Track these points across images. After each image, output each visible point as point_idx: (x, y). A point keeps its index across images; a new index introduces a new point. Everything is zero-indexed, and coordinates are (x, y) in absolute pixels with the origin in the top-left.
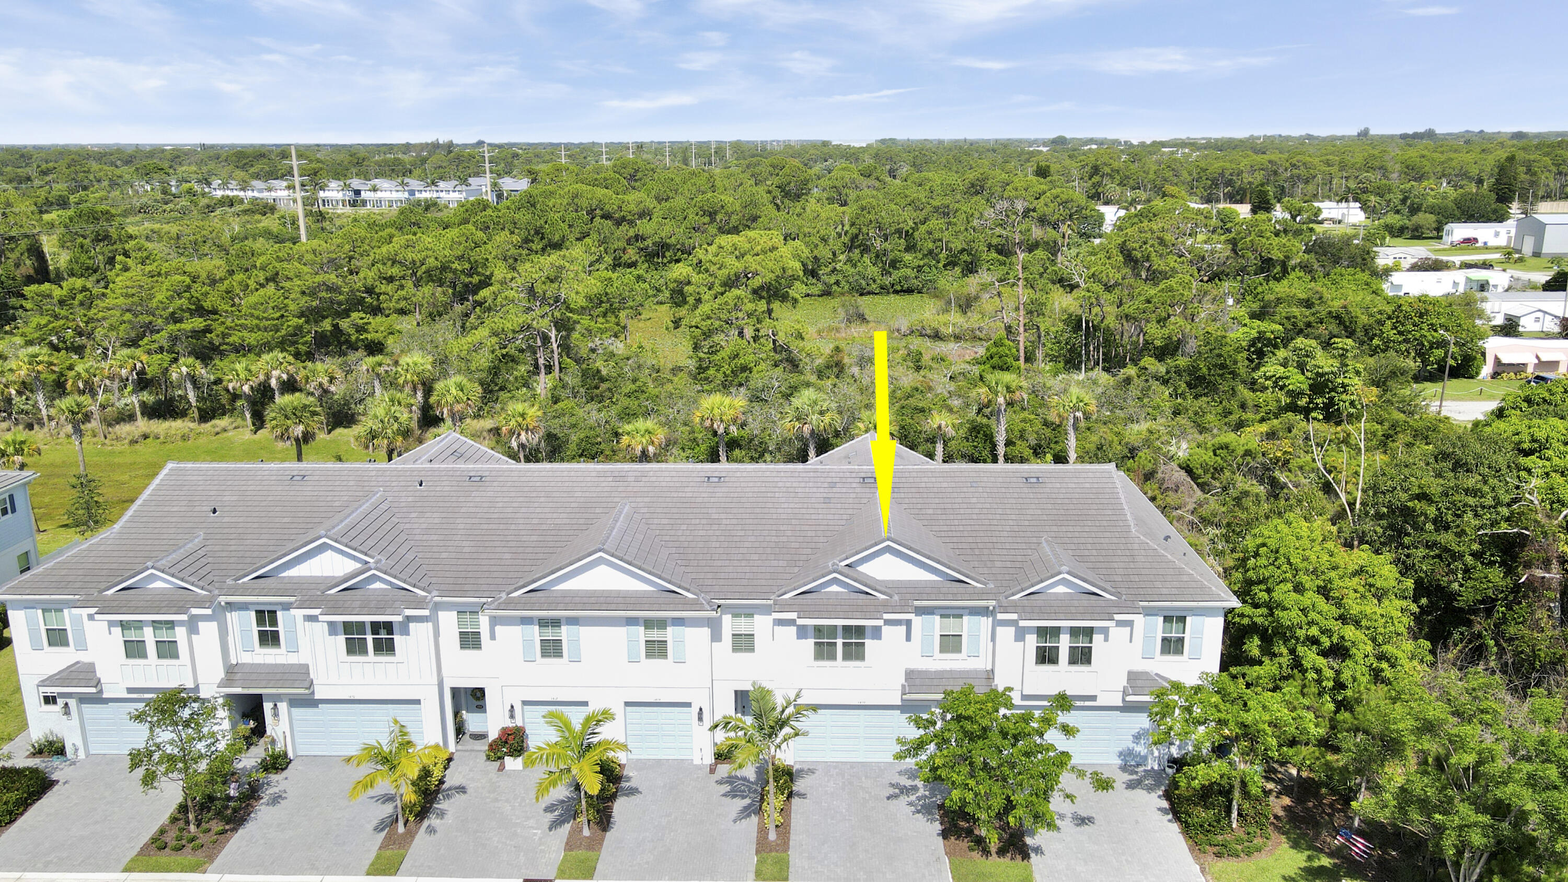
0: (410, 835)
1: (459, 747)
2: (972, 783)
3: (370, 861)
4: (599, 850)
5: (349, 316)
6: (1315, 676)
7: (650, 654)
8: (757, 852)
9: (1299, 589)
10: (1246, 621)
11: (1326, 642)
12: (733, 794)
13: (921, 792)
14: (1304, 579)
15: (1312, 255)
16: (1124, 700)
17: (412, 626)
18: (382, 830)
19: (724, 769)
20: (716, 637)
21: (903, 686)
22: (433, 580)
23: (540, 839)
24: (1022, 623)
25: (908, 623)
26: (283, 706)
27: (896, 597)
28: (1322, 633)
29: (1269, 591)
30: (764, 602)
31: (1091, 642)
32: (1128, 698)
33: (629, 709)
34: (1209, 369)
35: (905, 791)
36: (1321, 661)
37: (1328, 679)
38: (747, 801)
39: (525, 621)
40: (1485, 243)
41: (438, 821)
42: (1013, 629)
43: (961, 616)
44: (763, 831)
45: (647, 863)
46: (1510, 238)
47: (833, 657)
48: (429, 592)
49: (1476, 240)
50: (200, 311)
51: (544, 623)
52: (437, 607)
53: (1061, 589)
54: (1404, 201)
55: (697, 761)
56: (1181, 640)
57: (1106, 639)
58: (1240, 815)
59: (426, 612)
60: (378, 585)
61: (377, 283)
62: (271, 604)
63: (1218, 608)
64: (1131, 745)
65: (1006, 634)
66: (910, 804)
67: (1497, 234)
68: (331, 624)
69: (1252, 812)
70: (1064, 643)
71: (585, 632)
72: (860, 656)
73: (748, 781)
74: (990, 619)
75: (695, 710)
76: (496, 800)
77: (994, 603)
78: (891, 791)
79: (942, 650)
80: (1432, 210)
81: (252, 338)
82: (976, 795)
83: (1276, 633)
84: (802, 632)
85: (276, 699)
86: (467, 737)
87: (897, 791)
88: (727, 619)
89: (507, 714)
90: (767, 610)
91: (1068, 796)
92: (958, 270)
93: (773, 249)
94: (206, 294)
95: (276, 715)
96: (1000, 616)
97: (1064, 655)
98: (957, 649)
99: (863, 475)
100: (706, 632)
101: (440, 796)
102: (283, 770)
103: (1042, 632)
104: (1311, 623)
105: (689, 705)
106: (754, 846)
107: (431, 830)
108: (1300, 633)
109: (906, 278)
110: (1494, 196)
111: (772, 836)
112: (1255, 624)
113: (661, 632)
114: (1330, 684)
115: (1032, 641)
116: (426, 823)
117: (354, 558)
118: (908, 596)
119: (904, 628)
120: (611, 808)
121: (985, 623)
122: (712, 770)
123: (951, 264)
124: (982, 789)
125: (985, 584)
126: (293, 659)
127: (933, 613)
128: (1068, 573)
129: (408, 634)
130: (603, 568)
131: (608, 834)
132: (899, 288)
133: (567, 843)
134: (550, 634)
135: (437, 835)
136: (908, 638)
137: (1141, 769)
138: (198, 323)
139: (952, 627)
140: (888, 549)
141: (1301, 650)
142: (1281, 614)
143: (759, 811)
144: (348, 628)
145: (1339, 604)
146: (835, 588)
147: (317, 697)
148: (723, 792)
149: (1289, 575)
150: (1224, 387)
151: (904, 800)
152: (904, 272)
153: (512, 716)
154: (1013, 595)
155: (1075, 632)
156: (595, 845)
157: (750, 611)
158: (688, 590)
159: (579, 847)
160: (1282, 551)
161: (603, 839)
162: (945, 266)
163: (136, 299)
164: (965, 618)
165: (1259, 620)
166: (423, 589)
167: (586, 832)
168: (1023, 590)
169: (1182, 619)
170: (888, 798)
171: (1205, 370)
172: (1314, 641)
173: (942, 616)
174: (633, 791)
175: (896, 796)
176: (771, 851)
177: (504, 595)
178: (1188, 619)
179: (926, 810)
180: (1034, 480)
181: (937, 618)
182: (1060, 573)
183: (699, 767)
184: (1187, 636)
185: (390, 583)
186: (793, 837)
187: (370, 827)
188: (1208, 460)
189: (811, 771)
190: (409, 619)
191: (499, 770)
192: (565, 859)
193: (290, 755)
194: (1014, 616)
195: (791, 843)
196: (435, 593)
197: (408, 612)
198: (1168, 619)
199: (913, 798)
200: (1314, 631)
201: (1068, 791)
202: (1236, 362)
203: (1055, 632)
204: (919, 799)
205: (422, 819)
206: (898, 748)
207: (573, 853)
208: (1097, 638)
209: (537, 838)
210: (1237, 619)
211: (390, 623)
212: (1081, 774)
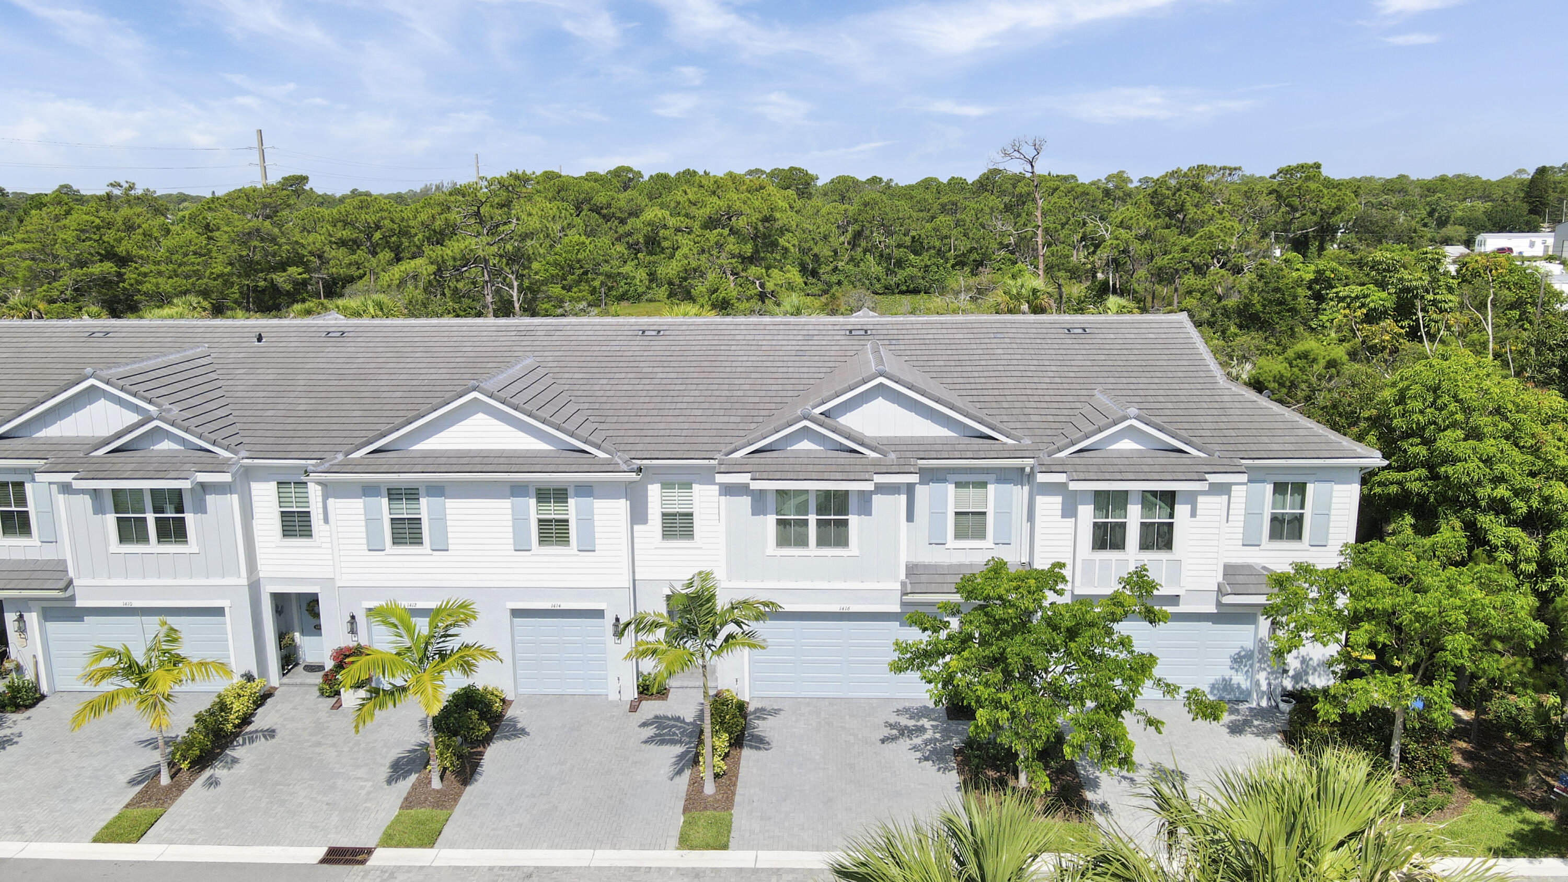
0: (177, 788)
1: (285, 680)
2: (1006, 697)
3: (103, 824)
4: (452, 807)
5: (285, 270)
6: (1510, 558)
7: (544, 539)
8: (686, 810)
9: (1474, 434)
10: (1394, 489)
11: (1520, 507)
12: (660, 740)
13: (928, 735)
14: (1483, 421)
15: (1353, 235)
16: (1219, 604)
17: (210, 499)
18: (139, 783)
19: (651, 708)
20: (638, 516)
21: (903, 584)
22: (245, 440)
23: (369, 793)
24: (1073, 486)
25: (910, 489)
26: (32, 618)
27: (893, 456)
28: (1516, 494)
29: (1428, 442)
30: (706, 462)
31: (1171, 516)
32: (1227, 600)
33: (517, 620)
34: (1264, 306)
35: (905, 732)
36: (1517, 535)
37: (1528, 561)
38: (679, 749)
39: (369, 490)
40: (1521, 253)
41: (225, 771)
42: (1059, 499)
43: (983, 485)
44: (696, 783)
45: (520, 825)
46: (1546, 248)
47: (802, 542)
48: (236, 453)
49: (1510, 250)
50: (110, 255)
51: (394, 494)
52: (248, 475)
53: (1127, 445)
54: (1431, 214)
55: (613, 696)
56: (1299, 519)
57: (1193, 514)
58: (1403, 759)
59: (226, 478)
60: (166, 445)
61: (327, 248)
62: (15, 470)
63: (1352, 468)
64: (1228, 673)
65: (1049, 505)
66: (915, 748)
67: (1532, 245)
68: (96, 494)
69: (1421, 754)
70: (1134, 516)
71: (455, 507)
72: (842, 541)
73: (683, 721)
74: (1026, 488)
75: (609, 620)
76: (319, 744)
77: (1031, 461)
78: (887, 732)
79: (959, 535)
80: (1461, 222)
81: (166, 285)
82: (1013, 715)
83: (1443, 499)
84: (759, 502)
85: (22, 606)
86: (300, 668)
87: (895, 732)
88: (654, 491)
89: (346, 628)
90: (706, 476)
91: (1151, 722)
92: (967, 269)
93: (762, 188)
94: (120, 240)
95: (22, 630)
96: (1041, 478)
97: (1133, 535)
98: (980, 534)
99: (850, 327)
100: (621, 507)
101: (240, 740)
102: (28, 707)
103: (1103, 500)
104: (1499, 480)
105: (599, 614)
106: (682, 803)
107: (213, 782)
108: (1484, 492)
109: (912, 278)
110: (1526, 207)
111: (709, 788)
112: (1407, 494)
113: (559, 507)
114: (1532, 568)
115: (1087, 514)
116: (207, 773)
117: (136, 409)
118: (909, 454)
119: (903, 498)
120: (481, 754)
121: (1019, 493)
122: (634, 708)
123: (960, 263)
124: (1022, 708)
125: (1018, 439)
126: (48, 554)
127: (944, 480)
128: (1137, 418)
129: (204, 511)
130: (480, 419)
131: (469, 789)
132: (904, 288)
133: (406, 799)
134: (404, 510)
135: (218, 788)
136: (910, 517)
137: (1243, 707)
138: (108, 267)
139: (971, 499)
140: (881, 390)
141: (1485, 520)
142: (1450, 470)
143: (695, 762)
144: (120, 500)
145: (1535, 451)
146: (806, 445)
147: (79, 603)
148: (644, 737)
149: (1460, 417)
150: (1281, 326)
151: (905, 744)
152: (909, 271)
153: (353, 631)
154: (1060, 450)
155: (1151, 499)
156: (446, 801)
157: (685, 478)
158: (598, 447)
159: (421, 804)
160: (1445, 385)
161: (459, 795)
162: (953, 266)
163: (37, 245)
164: (991, 488)
165: (1415, 487)
166: (227, 448)
167: (436, 784)
168: (1073, 444)
169: (1300, 489)
170: (883, 741)
171: (1258, 307)
172: (1500, 507)
173: (958, 485)
174: (517, 732)
175: (894, 739)
176: (706, 808)
177: (340, 457)
178: (1310, 488)
179: (936, 756)
180: (1080, 331)
181: (951, 487)
182: (1125, 418)
183: (615, 705)
184: (1308, 512)
185: (183, 441)
186: (739, 790)
187: (123, 779)
188: (1283, 371)
189: (775, 712)
190: (204, 488)
191: (333, 708)
192: (397, 820)
193: (44, 688)
194: (1061, 478)
195: (737, 798)
196: (243, 454)
197: (202, 477)
198: (1280, 488)
199: (918, 741)
200: (1502, 491)
201: (1152, 714)
202: (1295, 297)
203: (1120, 500)
204: (927, 742)
205: (203, 769)
206: (895, 656)
207: (413, 812)
208: (1181, 510)
209: (363, 792)
210: (1378, 490)
211: (179, 492)
212: (1170, 689)
